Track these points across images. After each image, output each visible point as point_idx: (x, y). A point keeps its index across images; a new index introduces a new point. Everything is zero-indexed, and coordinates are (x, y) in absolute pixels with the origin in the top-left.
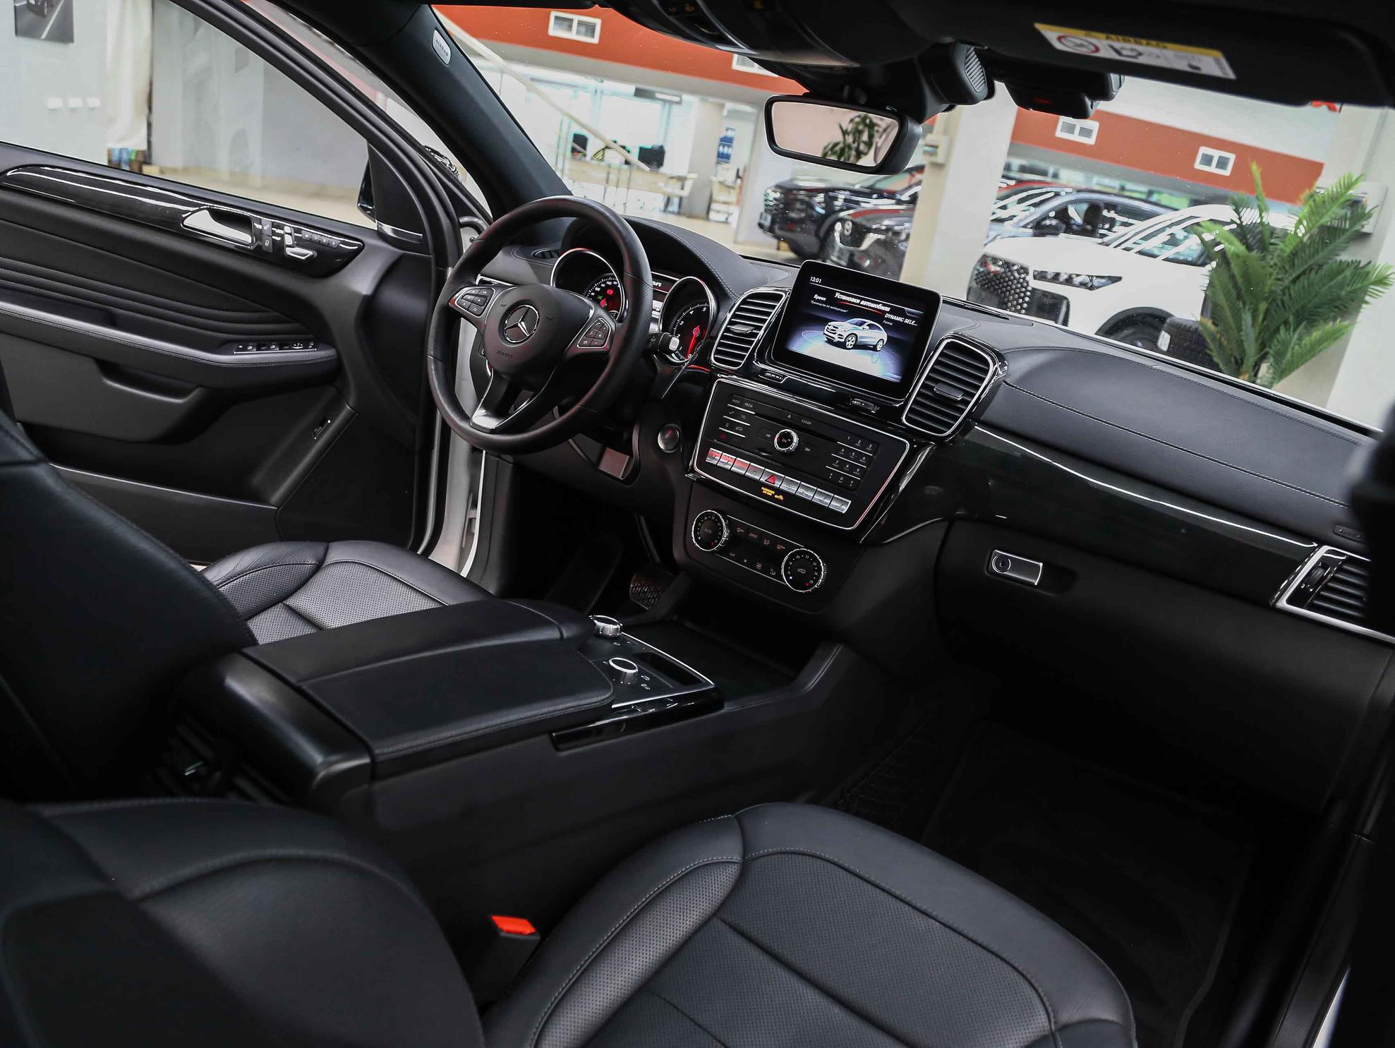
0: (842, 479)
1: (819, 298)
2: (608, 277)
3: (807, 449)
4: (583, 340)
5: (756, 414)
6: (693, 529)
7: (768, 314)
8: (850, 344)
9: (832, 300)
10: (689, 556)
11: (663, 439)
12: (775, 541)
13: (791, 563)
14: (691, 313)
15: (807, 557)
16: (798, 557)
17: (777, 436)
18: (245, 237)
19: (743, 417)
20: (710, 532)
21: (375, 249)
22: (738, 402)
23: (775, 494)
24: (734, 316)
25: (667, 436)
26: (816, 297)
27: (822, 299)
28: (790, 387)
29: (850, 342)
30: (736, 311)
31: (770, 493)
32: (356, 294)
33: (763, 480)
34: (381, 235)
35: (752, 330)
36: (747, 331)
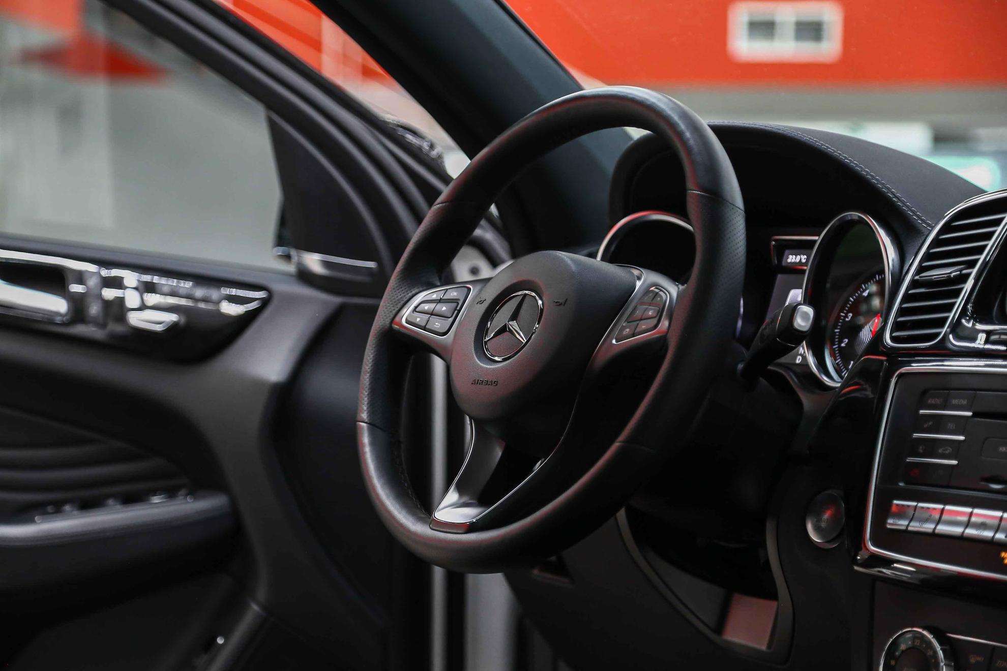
4: (623, 329)
5: (975, 415)
7: (989, 236)
11: (817, 529)
14: (865, 294)
18: (56, 304)
19: (951, 426)
21: (291, 301)
22: (938, 401)
24: (927, 257)
25: (825, 518)
30: (931, 247)
33: (1000, 537)
34: (305, 276)
35: (961, 270)
36: (951, 273)
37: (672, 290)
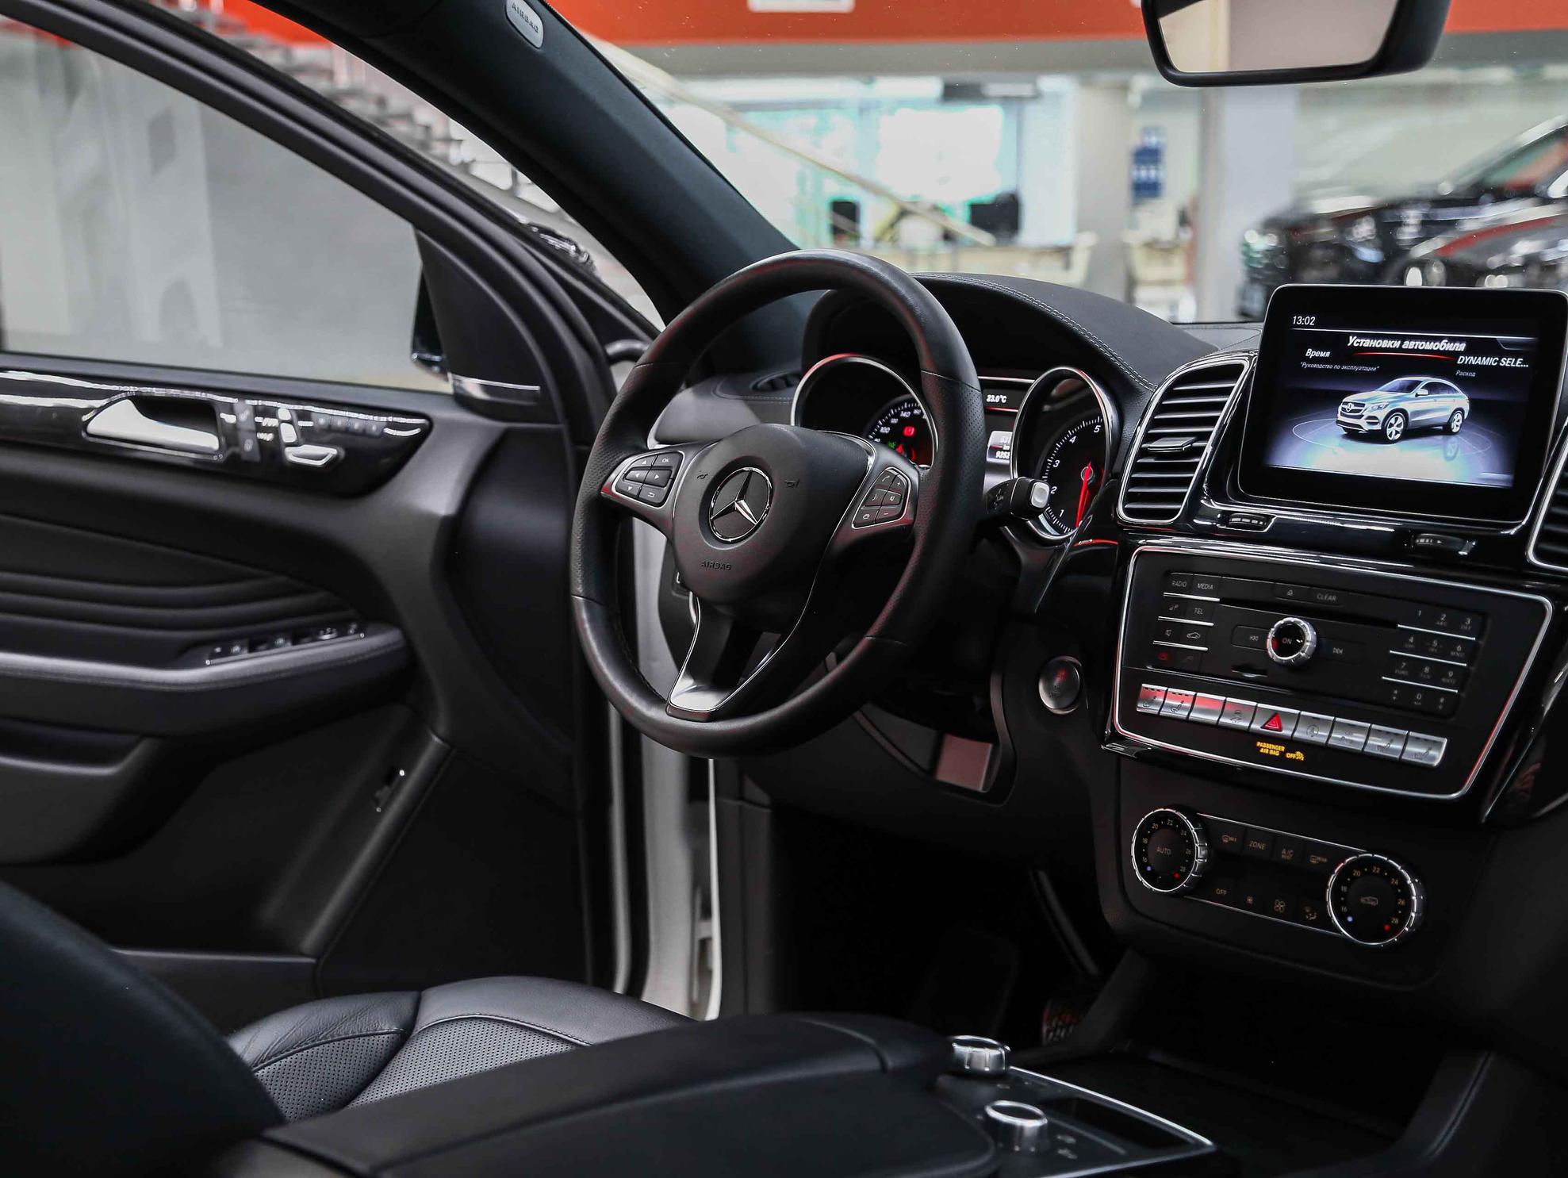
0: (1419, 696)
1: (1317, 354)
2: (902, 403)
3: (1338, 651)
4: (861, 513)
5: (1223, 601)
6: (1133, 854)
7: (1219, 406)
8: (1393, 431)
9: (1343, 352)
10: (1138, 913)
11: (1048, 690)
12: (1307, 849)
13: (1344, 889)
14: (1072, 440)
15: (1376, 870)
16: (1357, 873)
17: (1271, 635)
18: (208, 441)
19: (1199, 611)
20: (1168, 851)
21: (452, 427)
22: (1184, 584)
23: (1287, 751)
24: (1154, 423)
25: (1057, 681)
26: (1310, 353)
27: (1322, 354)
28: (1284, 535)
29: (1395, 428)
30: (1155, 412)
31: (1275, 750)
32: (429, 518)
33: (1256, 726)
34: (462, 400)
35: (1192, 443)
36: (1182, 446)
37: (912, 474)
